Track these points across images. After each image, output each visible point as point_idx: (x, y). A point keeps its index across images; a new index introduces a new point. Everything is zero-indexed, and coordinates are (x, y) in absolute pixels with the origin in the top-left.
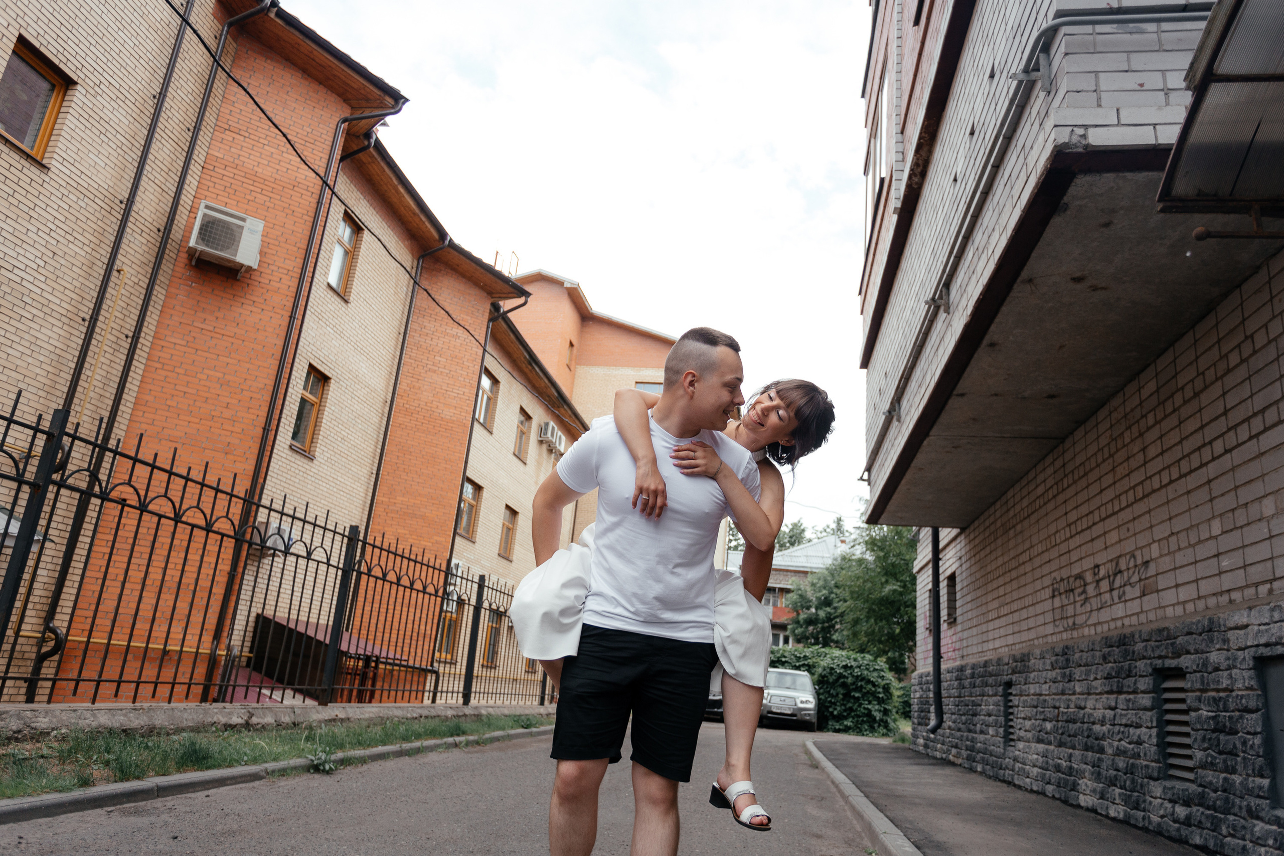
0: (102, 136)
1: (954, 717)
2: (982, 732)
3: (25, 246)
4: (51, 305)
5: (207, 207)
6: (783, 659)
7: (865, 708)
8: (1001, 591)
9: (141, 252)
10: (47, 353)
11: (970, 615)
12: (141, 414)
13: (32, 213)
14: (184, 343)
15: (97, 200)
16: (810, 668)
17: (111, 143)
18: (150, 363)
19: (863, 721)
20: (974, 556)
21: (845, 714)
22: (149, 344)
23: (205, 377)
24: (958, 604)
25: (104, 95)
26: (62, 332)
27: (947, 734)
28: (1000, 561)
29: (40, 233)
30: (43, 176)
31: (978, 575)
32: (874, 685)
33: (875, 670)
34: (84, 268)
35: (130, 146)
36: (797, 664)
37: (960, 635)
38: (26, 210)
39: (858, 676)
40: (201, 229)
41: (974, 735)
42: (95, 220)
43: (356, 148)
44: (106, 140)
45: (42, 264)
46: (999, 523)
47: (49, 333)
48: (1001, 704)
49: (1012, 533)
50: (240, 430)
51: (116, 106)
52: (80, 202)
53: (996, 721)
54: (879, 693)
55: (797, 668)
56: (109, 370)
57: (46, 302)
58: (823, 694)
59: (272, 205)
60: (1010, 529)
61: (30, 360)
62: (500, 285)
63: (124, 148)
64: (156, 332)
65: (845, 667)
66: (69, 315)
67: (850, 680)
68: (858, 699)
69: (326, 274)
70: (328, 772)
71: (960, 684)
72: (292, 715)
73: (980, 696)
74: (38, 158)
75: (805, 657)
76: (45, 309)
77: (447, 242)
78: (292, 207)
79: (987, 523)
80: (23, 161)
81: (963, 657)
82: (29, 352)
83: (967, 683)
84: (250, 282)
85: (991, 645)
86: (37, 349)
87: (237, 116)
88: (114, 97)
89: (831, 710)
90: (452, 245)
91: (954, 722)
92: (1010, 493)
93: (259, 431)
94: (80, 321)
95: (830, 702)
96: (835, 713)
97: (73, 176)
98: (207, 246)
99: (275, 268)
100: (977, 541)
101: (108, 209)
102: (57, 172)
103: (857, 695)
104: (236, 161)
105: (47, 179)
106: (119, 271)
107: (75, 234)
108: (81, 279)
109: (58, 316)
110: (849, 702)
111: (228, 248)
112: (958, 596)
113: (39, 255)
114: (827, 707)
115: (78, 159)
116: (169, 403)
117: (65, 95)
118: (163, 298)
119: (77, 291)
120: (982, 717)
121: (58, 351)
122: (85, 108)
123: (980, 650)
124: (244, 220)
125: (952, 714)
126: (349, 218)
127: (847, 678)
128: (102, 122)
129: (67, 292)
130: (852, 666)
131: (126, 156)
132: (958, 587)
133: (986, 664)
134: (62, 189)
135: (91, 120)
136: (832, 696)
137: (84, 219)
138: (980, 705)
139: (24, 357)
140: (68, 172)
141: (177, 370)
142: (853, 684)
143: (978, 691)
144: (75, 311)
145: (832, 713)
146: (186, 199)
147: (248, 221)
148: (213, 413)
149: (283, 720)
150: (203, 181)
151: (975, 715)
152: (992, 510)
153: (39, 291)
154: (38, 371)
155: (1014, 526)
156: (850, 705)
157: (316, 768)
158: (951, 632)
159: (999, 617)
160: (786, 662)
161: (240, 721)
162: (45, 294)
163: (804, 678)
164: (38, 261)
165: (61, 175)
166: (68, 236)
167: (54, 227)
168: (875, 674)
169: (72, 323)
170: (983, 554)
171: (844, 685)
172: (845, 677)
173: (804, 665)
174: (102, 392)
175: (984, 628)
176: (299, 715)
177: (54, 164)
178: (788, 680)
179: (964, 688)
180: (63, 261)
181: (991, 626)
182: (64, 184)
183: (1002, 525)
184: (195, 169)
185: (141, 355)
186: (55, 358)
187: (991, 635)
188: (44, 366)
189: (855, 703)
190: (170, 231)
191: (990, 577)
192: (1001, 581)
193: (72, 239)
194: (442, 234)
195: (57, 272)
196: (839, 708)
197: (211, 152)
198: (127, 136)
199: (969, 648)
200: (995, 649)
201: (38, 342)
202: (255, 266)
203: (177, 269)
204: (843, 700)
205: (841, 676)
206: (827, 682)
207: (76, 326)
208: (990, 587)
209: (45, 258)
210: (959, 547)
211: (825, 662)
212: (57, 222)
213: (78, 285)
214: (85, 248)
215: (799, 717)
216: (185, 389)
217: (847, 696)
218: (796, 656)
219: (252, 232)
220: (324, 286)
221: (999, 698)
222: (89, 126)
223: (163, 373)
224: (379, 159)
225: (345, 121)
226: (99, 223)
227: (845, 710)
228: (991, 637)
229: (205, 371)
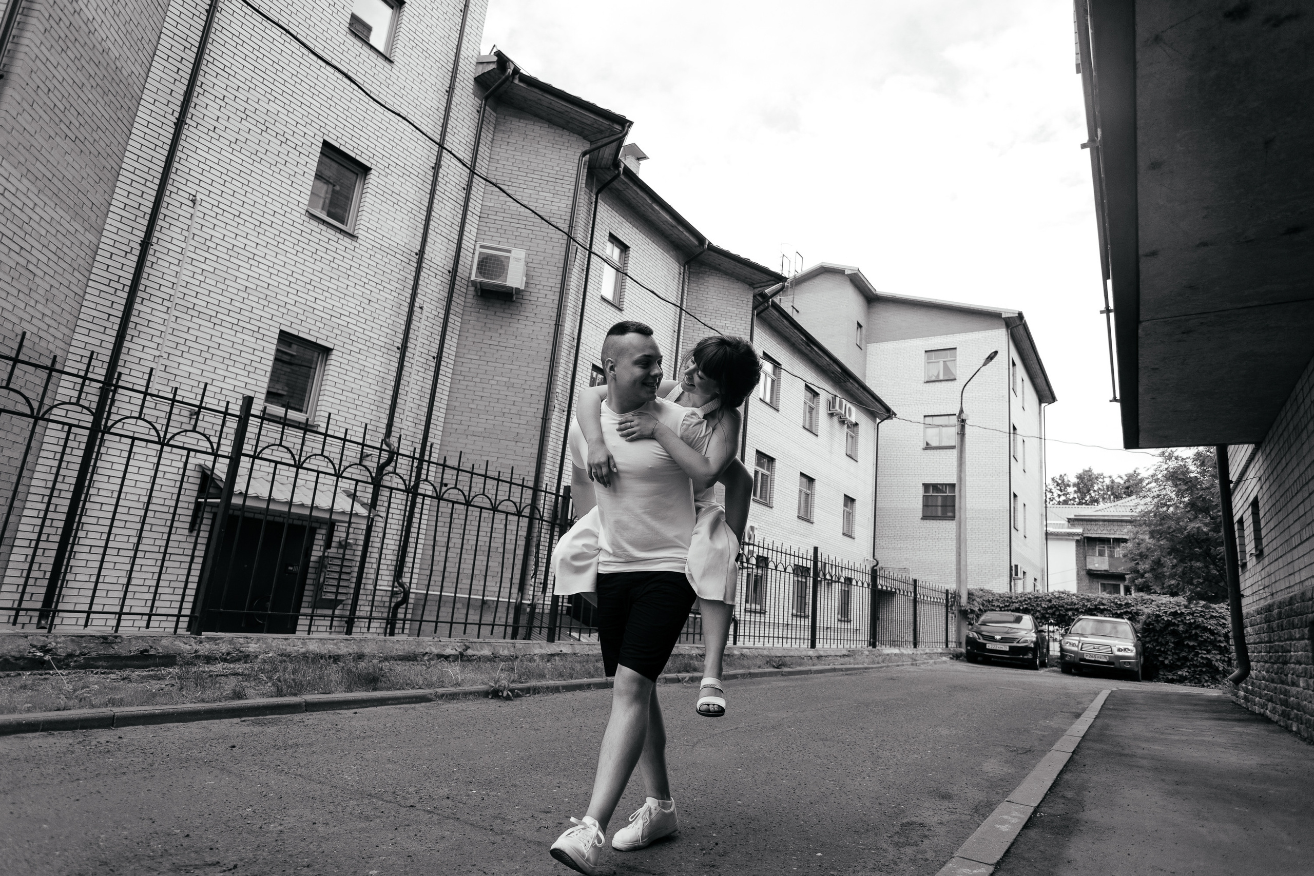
0: (396, 206)
1: (1267, 665)
2: (1294, 684)
3: (347, 297)
4: (372, 340)
5: (482, 247)
6: (1102, 607)
7: (1202, 658)
8: (1301, 510)
9: (437, 290)
10: (374, 377)
11: (1274, 544)
12: (451, 417)
13: (349, 272)
14: (477, 357)
15: (397, 255)
16: (1133, 617)
17: (403, 210)
18: (455, 377)
19: (1201, 671)
20: (1272, 473)
21: (1179, 663)
22: (452, 362)
23: (495, 382)
24: (1263, 533)
25: (393, 174)
26: (383, 360)
27: (1263, 686)
28: (1296, 474)
29: (357, 287)
30: (354, 243)
31: (1277, 495)
32: (1212, 632)
33: (1212, 617)
34: (394, 308)
35: (418, 209)
36: (1119, 612)
37: (1267, 569)
38: (345, 270)
39: (1191, 624)
40: (478, 265)
41: (1288, 687)
42: (398, 271)
43: (609, 178)
44: (399, 208)
45: (361, 310)
46: (1291, 427)
47: (374, 362)
48: (1309, 648)
49: (1304, 435)
50: (525, 422)
51: (404, 181)
52: (384, 259)
53: (1306, 670)
54: (1220, 641)
55: (1120, 616)
56: (423, 385)
57: (368, 338)
58: (1149, 642)
59: (534, 236)
60: (1302, 430)
61: (361, 383)
62: (758, 276)
63: (414, 212)
64: (457, 352)
65: (1175, 614)
66: (387, 346)
67: (1181, 628)
68: (1193, 647)
69: (599, 289)
70: (508, 698)
71: (1269, 626)
72: (512, 649)
73: (1288, 640)
74: (351, 232)
75: (1128, 605)
76: (368, 343)
77: (706, 246)
78: (550, 235)
79: (1280, 431)
80: (338, 235)
81: (1272, 594)
82: (360, 377)
83: (1275, 624)
84: (523, 301)
85: (1297, 578)
86: (366, 374)
87: (501, 170)
88: (401, 174)
89: (1161, 659)
90: (712, 248)
91: (1267, 672)
92: (1299, 386)
93: (539, 422)
94: (396, 349)
95: (1159, 650)
96: (1167, 662)
97: (376, 240)
98: (484, 277)
99: (541, 287)
100: (1273, 454)
101: (407, 261)
102: (364, 238)
103: (1191, 644)
104: (504, 207)
105: (357, 245)
106: (421, 308)
107: (383, 284)
108: (392, 318)
109: (379, 348)
110: (1182, 651)
111: (500, 276)
112: (1263, 523)
113: (359, 303)
114: (1156, 657)
115: (379, 226)
116: (471, 406)
117: (365, 180)
118: (459, 324)
119: (390, 327)
120: (1292, 666)
121: (381, 374)
122: (380, 186)
123: (1288, 585)
124: (509, 251)
125: (1266, 662)
126: (613, 239)
127: (1178, 626)
128: (394, 195)
129: (383, 329)
130: (1182, 613)
131: (416, 218)
132: (1261, 514)
133: (1291, 601)
134: (369, 251)
135: (385, 195)
136: (1161, 644)
137: (389, 272)
138: (1290, 651)
139: (357, 381)
140: (372, 238)
141: (475, 380)
142: (1186, 631)
143: (1285, 634)
144: (391, 342)
145: (1163, 662)
146: (467, 243)
147: (513, 252)
148: (504, 410)
149: (501, 653)
150: (481, 228)
151: (1285, 663)
152: (1283, 413)
153: (362, 331)
154: (368, 390)
155: (1306, 426)
156: (1184, 654)
157: (495, 694)
158: (1259, 567)
159: (1302, 543)
160: (1105, 609)
161: (453, 652)
162: (366, 332)
163: (1125, 625)
164: (358, 308)
165: (368, 240)
166: (378, 286)
167: (367, 281)
168: (1213, 622)
169: (390, 352)
170: (1280, 468)
171: (1175, 633)
172: (1174, 624)
173: (1126, 613)
174: (419, 403)
175: (1288, 558)
176: (520, 650)
177: (361, 233)
178: (1108, 627)
179: (1273, 631)
180: (377, 306)
181: (1296, 553)
182: (371, 247)
183: (1294, 429)
184: (472, 219)
185: (446, 370)
186: (380, 380)
187: (1297, 565)
188: (372, 386)
189: (1189, 652)
190: (456, 271)
191: (1289, 495)
192: (1299, 497)
193: (381, 288)
194: (701, 239)
195: (373, 315)
196: (1170, 658)
197: (484, 203)
198: (415, 202)
199: (1277, 584)
200: (1302, 582)
201: (366, 369)
202: (523, 288)
203: (468, 300)
204: (1174, 648)
205: (1169, 623)
206: (1154, 629)
207: (393, 354)
208: (1290, 507)
209: (363, 305)
210: (1257, 466)
211: (1147, 610)
212: (368, 276)
213: (391, 322)
214: (393, 293)
215: (1117, 665)
216: (482, 394)
217: (1179, 645)
218: (1116, 604)
219: (518, 260)
220: (598, 299)
221: (1307, 641)
222: (384, 199)
223: (465, 383)
224: (631, 185)
225: (584, 154)
226: (401, 272)
227: (1178, 660)
228: (1297, 569)
229: (496, 378)
